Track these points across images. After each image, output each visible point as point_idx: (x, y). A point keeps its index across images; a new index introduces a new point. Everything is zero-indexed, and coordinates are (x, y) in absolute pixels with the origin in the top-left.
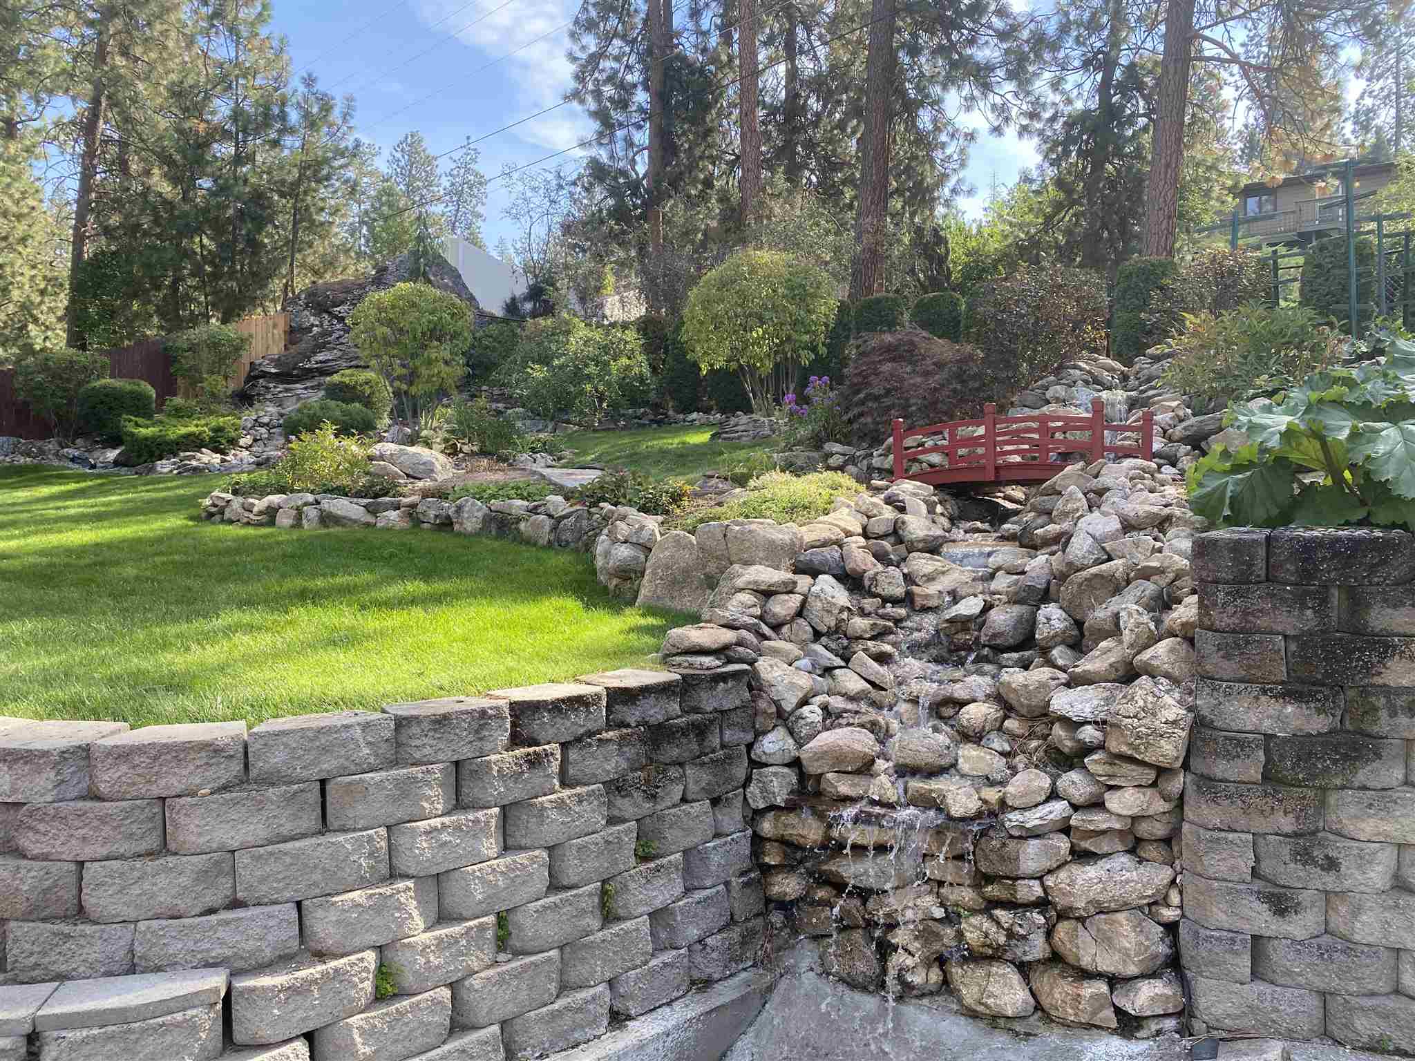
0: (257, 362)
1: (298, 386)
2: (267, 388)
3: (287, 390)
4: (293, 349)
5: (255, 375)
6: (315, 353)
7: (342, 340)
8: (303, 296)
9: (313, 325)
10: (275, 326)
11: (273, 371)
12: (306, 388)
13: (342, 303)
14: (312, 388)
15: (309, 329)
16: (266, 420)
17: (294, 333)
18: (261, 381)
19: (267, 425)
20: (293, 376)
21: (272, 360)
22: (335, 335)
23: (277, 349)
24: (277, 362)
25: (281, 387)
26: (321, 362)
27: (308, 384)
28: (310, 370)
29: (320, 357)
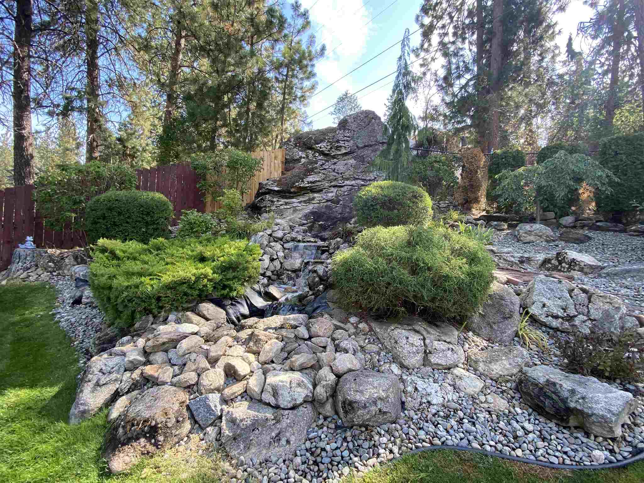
0: (264, 182)
1: (294, 200)
2: (272, 202)
3: (286, 204)
4: (289, 174)
5: (262, 192)
6: (307, 176)
7: (324, 167)
8: (292, 140)
9: (301, 157)
10: (276, 158)
11: (276, 189)
12: (300, 202)
13: (322, 141)
14: (305, 202)
15: (298, 160)
16: (280, 234)
17: (288, 163)
18: (267, 196)
19: (281, 239)
20: (291, 193)
21: (274, 181)
22: (320, 163)
23: (277, 175)
24: (279, 182)
25: (283, 201)
26: (311, 182)
27: (301, 199)
28: (305, 188)
29: (310, 178)
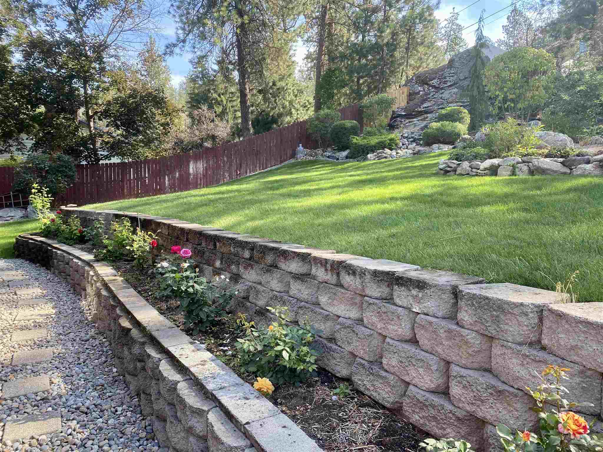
0: (396, 110)
1: (415, 119)
2: (401, 121)
3: (410, 122)
4: (411, 103)
5: (395, 116)
6: (422, 103)
7: (434, 96)
8: (414, 78)
9: (420, 91)
10: (403, 93)
11: (403, 113)
12: (418, 121)
13: (434, 79)
14: (421, 120)
15: (418, 93)
16: (406, 135)
17: (411, 96)
18: (398, 119)
19: (407, 137)
20: (413, 115)
21: (402, 109)
22: (432, 94)
23: (403, 104)
24: (405, 109)
25: (407, 121)
26: (425, 107)
27: (419, 118)
28: (421, 112)
29: (425, 105)
